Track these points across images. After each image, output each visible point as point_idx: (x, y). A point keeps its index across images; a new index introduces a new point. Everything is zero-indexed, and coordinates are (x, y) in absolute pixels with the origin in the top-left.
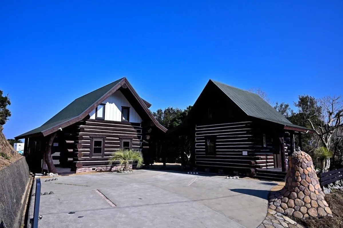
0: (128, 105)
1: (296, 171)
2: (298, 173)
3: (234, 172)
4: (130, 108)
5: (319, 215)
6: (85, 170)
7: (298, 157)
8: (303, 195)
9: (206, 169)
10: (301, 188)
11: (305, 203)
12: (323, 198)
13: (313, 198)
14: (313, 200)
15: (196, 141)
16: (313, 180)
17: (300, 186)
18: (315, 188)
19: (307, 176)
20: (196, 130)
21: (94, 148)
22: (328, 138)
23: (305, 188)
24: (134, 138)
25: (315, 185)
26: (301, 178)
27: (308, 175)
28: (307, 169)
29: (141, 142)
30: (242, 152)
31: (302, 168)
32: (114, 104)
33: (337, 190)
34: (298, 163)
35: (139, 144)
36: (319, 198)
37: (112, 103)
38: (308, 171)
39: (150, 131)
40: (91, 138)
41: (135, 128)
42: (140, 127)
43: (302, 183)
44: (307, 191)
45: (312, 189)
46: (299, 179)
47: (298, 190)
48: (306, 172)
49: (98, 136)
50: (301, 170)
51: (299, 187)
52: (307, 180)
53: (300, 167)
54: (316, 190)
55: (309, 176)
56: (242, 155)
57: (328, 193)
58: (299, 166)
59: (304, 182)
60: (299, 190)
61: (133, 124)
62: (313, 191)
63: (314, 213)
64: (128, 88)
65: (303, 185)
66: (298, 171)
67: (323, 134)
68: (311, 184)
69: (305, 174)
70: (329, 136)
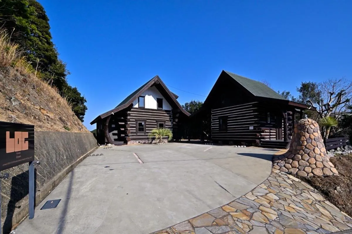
0: (161, 97)
1: (301, 137)
2: (304, 138)
3: (242, 143)
4: (163, 99)
5: (325, 174)
6: (133, 143)
7: (304, 123)
8: (307, 157)
9: (219, 142)
10: (306, 151)
11: (310, 164)
12: (328, 160)
13: (318, 160)
14: (318, 161)
15: (212, 121)
16: (319, 144)
17: (305, 150)
18: (320, 151)
19: (313, 140)
20: (212, 112)
21: (139, 128)
22: (328, 115)
23: (309, 150)
24: (167, 121)
25: (321, 149)
26: (307, 143)
27: (314, 139)
28: (313, 134)
29: (172, 124)
30: (249, 127)
31: (308, 133)
32: (151, 96)
33: (340, 154)
34: (305, 129)
35: (171, 125)
36: (325, 160)
37: (150, 96)
38: (314, 136)
39: (178, 115)
40: (136, 121)
41: (168, 114)
42: (171, 113)
43: (307, 146)
44: (313, 153)
45: (317, 151)
46: (305, 143)
47: (303, 153)
48: (312, 137)
49: (141, 120)
50: (307, 135)
51: (304, 150)
52: (313, 144)
53: (306, 133)
54: (322, 152)
55: (315, 140)
56: (248, 129)
57: (332, 156)
58: (305, 132)
59: (309, 145)
60: (304, 153)
61: (166, 111)
62: (319, 153)
63: (319, 172)
64: (160, 83)
65: (308, 149)
66: (304, 136)
67: (323, 112)
68: (316, 148)
69: (311, 139)
70: (329, 113)
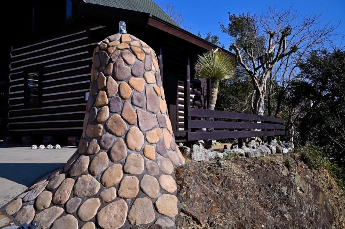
2: (103, 96)
5: (130, 223)
7: (108, 46)
8: (104, 163)
9: (24, 138)
10: (104, 142)
11: (104, 185)
13: (131, 169)
14: (129, 174)
15: (11, 81)
16: (144, 116)
17: (104, 136)
18: (146, 139)
19: (128, 103)
20: (12, 57)
23: (115, 138)
25: (148, 131)
26: (110, 112)
27: (132, 99)
28: (129, 84)
31: (117, 80)
34: (107, 66)
36: (153, 169)
38: (131, 87)
43: (109, 124)
44: (121, 147)
45: (136, 139)
46: (104, 114)
47: (97, 148)
48: (127, 91)
50: (113, 84)
51: (101, 137)
52: (125, 117)
53: (110, 77)
54: (151, 144)
55: (132, 104)
58: (107, 75)
59: (116, 121)
60: (99, 148)
62: (139, 148)
63: (115, 216)
65: (111, 133)
66: (105, 89)
67: (255, 70)
68: (135, 128)
69: (122, 98)
